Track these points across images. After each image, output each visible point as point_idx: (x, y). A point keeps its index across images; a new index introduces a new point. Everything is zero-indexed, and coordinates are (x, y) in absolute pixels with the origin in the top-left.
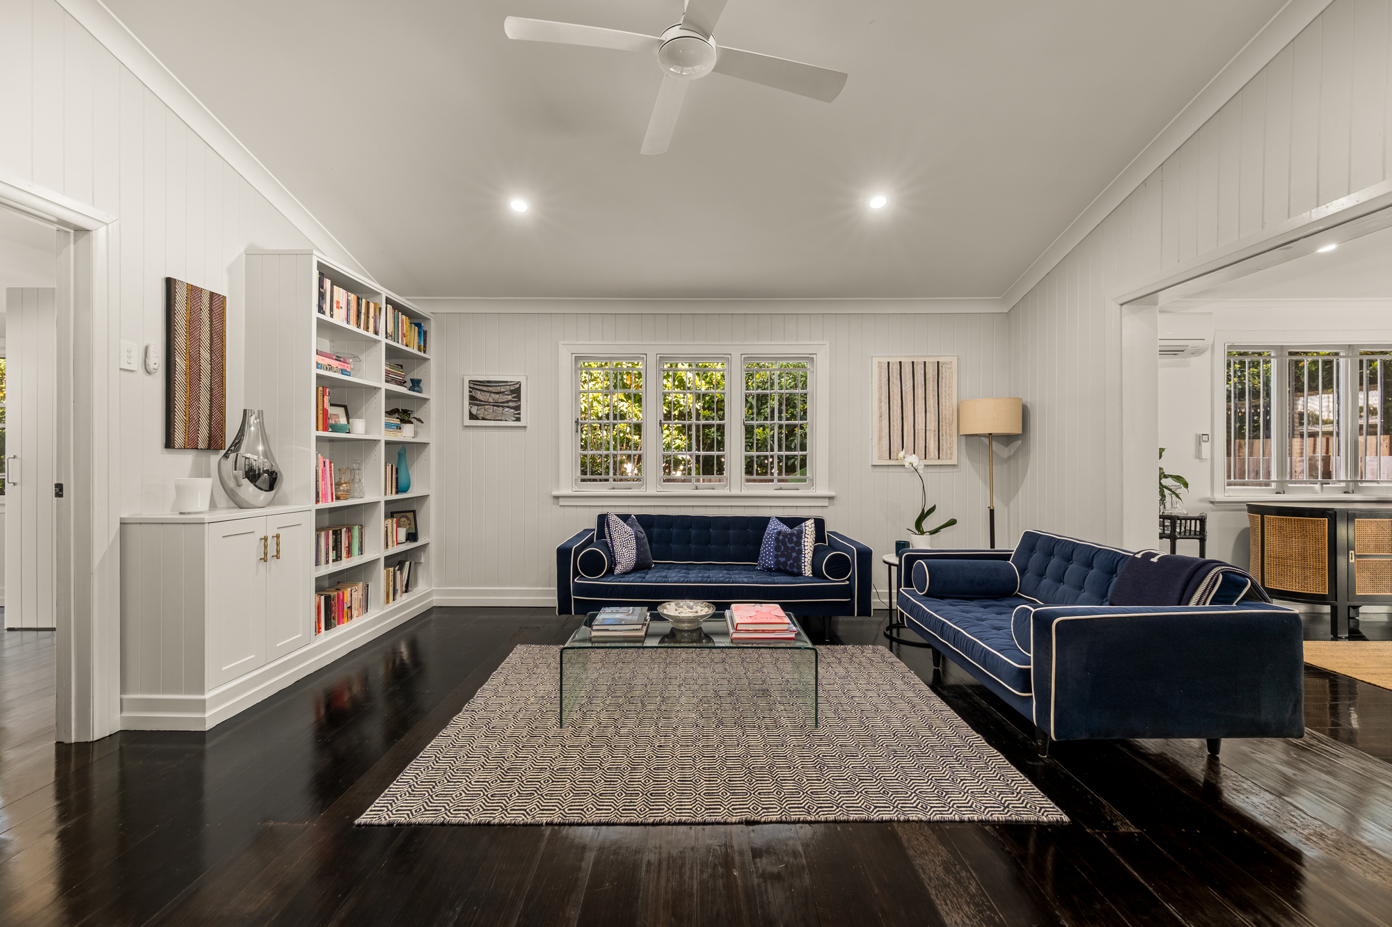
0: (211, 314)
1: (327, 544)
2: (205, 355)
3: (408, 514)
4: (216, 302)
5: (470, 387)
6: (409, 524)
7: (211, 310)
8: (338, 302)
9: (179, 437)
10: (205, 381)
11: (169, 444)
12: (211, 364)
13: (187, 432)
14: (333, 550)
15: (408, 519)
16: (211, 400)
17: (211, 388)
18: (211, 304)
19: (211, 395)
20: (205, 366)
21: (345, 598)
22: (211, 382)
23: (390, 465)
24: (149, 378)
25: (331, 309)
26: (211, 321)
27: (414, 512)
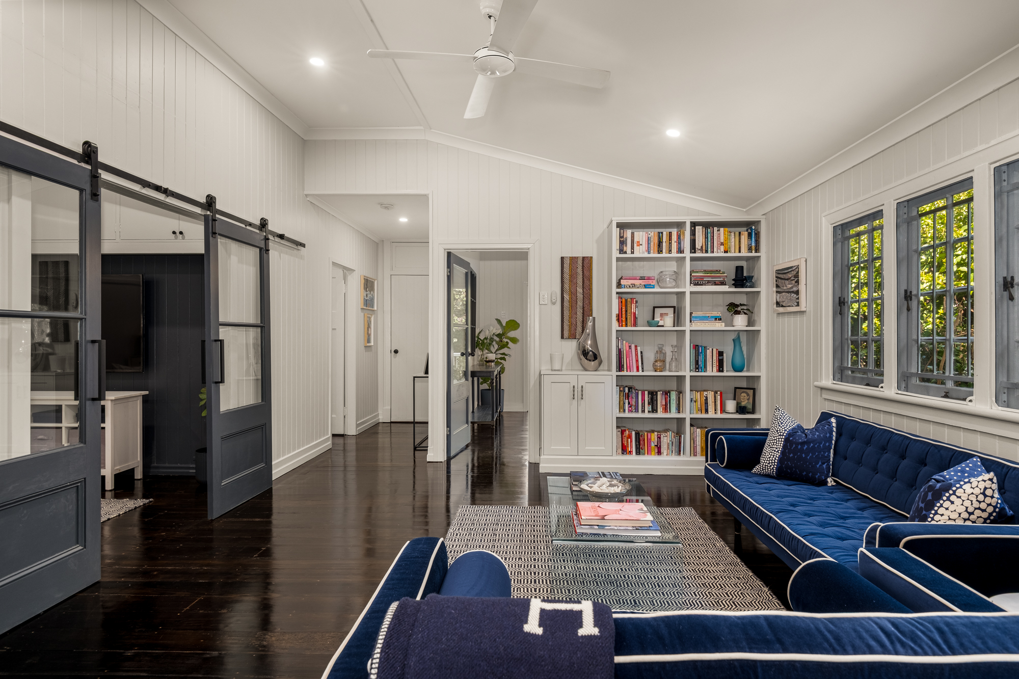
0: (583, 269)
1: (643, 400)
2: (580, 290)
3: (748, 391)
4: (586, 261)
5: (776, 277)
6: (748, 399)
7: (583, 266)
8: (638, 242)
9: (566, 334)
10: (580, 304)
11: (562, 337)
12: (583, 295)
13: (570, 331)
14: (649, 404)
15: (748, 395)
16: (583, 313)
17: (583, 307)
18: (583, 263)
19: (583, 311)
20: (580, 296)
21: (652, 438)
22: (583, 304)
23: (711, 349)
24: (554, 306)
25: (632, 248)
26: (583, 272)
27: (754, 390)
